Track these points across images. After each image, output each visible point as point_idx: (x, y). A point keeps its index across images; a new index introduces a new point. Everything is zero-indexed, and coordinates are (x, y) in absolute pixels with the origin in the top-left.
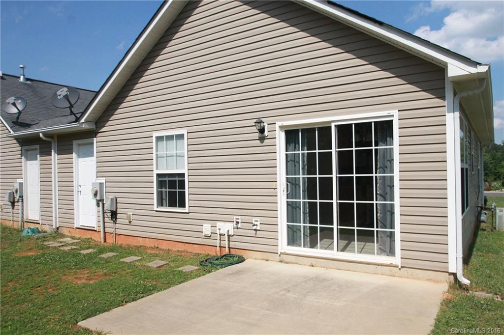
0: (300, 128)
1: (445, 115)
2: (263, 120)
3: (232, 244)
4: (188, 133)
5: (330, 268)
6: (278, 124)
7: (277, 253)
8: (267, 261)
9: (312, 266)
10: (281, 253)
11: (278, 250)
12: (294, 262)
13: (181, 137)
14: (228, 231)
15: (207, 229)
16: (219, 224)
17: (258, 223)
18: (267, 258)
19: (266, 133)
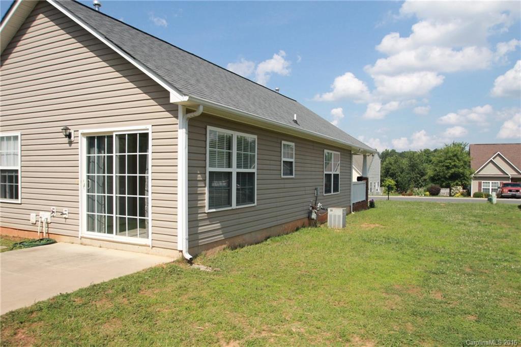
0: (96, 135)
1: (177, 131)
2: (69, 127)
3: (51, 231)
4: (21, 135)
5: (111, 248)
6: (81, 131)
7: (78, 237)
8: (73, 243)
9: (101, 247)
10: (81, 237)
11: (78, 234)
12: (89, 244)
13: (16, 138)
14: (47, 219)
15: (33, 217)
16: (41, 213)
17: (67, 212)
18: (73, 242)
19: (72, 138)
